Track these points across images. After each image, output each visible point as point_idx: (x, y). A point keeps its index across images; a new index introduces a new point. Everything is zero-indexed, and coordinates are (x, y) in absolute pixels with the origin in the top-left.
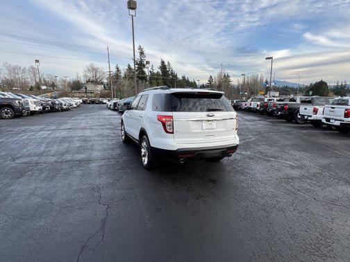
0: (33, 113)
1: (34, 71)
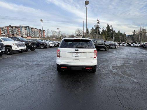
0: (51, 47)
1: (60, 32)
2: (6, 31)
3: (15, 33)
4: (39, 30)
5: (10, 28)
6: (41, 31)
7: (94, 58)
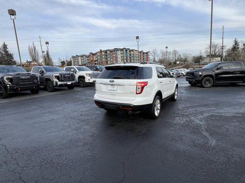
2: (99, 57)
3: (109, 59)
4: (140, 52)
5: (103, 53)
6: (143, 53)
7: (137, 93)
